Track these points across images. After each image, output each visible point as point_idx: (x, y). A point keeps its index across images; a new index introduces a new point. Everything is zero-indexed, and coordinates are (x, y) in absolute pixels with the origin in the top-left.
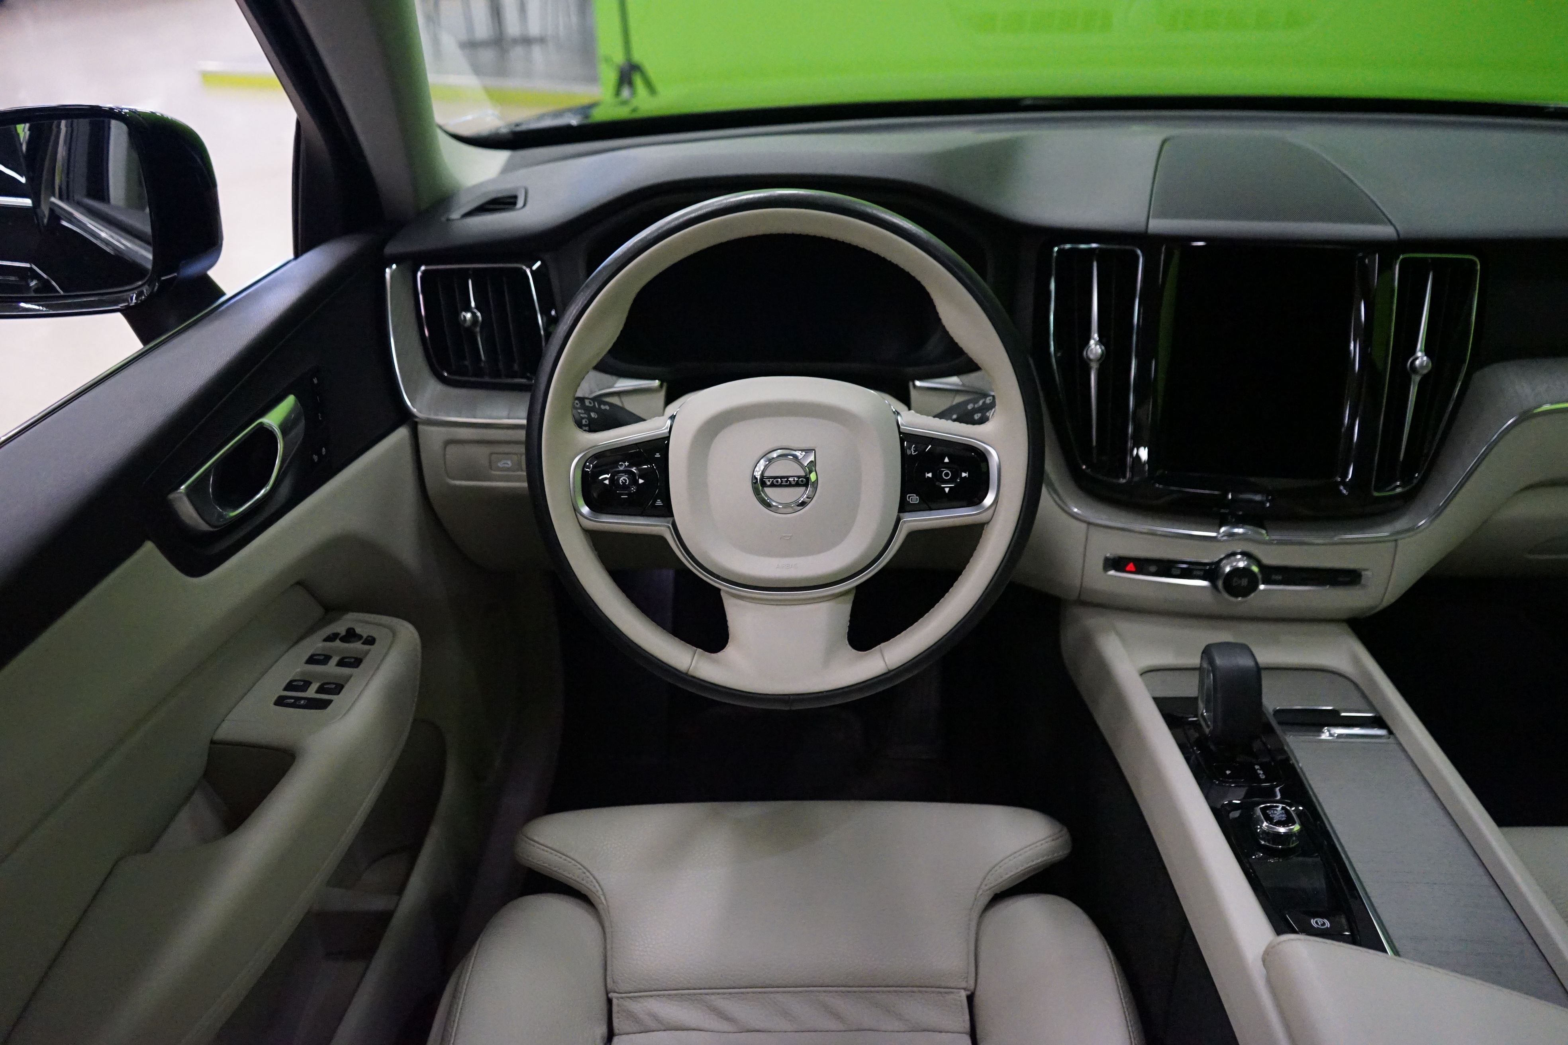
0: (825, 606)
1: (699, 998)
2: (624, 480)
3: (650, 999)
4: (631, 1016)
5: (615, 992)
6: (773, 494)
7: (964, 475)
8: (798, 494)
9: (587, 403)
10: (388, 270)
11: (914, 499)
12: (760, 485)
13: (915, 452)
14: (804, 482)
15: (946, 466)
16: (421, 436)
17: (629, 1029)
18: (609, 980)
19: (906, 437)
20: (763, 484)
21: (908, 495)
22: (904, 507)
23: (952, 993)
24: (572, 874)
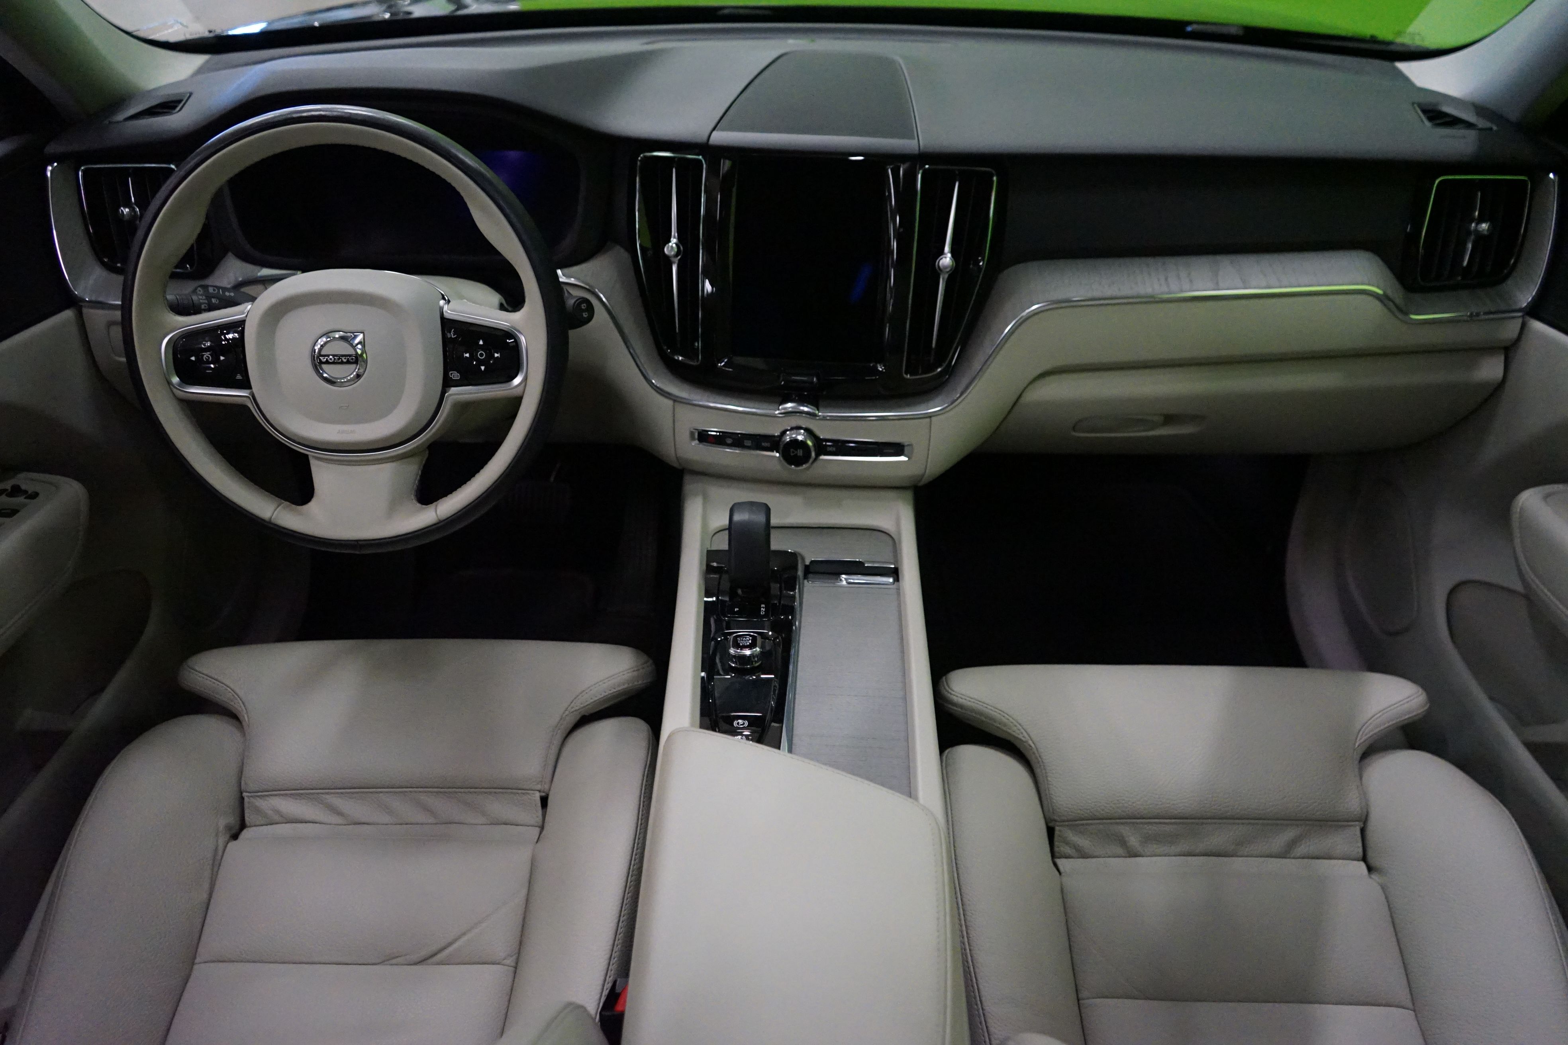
0: (388, 467)
1: (316, 797)
2: (207, 356)
3: (277, 798)
4: (258, 811)
5: (247, 792)
6: (329, 371)
7: (496, 355)
8: (350, 371)
9: (211, 290)
10: (50, 168)
11: (455, 375)
12: (318, 361)
13: (454, 335)
14: (356, 360)
15: (481, 347)
16: (84, 316)
17: (258, 823)
18: (243, 783)
19: (447, 324)
20: (321, 363)
21: (450, 372)
22: (447, 383)
23: (528, 794)
24: (223, 697)
